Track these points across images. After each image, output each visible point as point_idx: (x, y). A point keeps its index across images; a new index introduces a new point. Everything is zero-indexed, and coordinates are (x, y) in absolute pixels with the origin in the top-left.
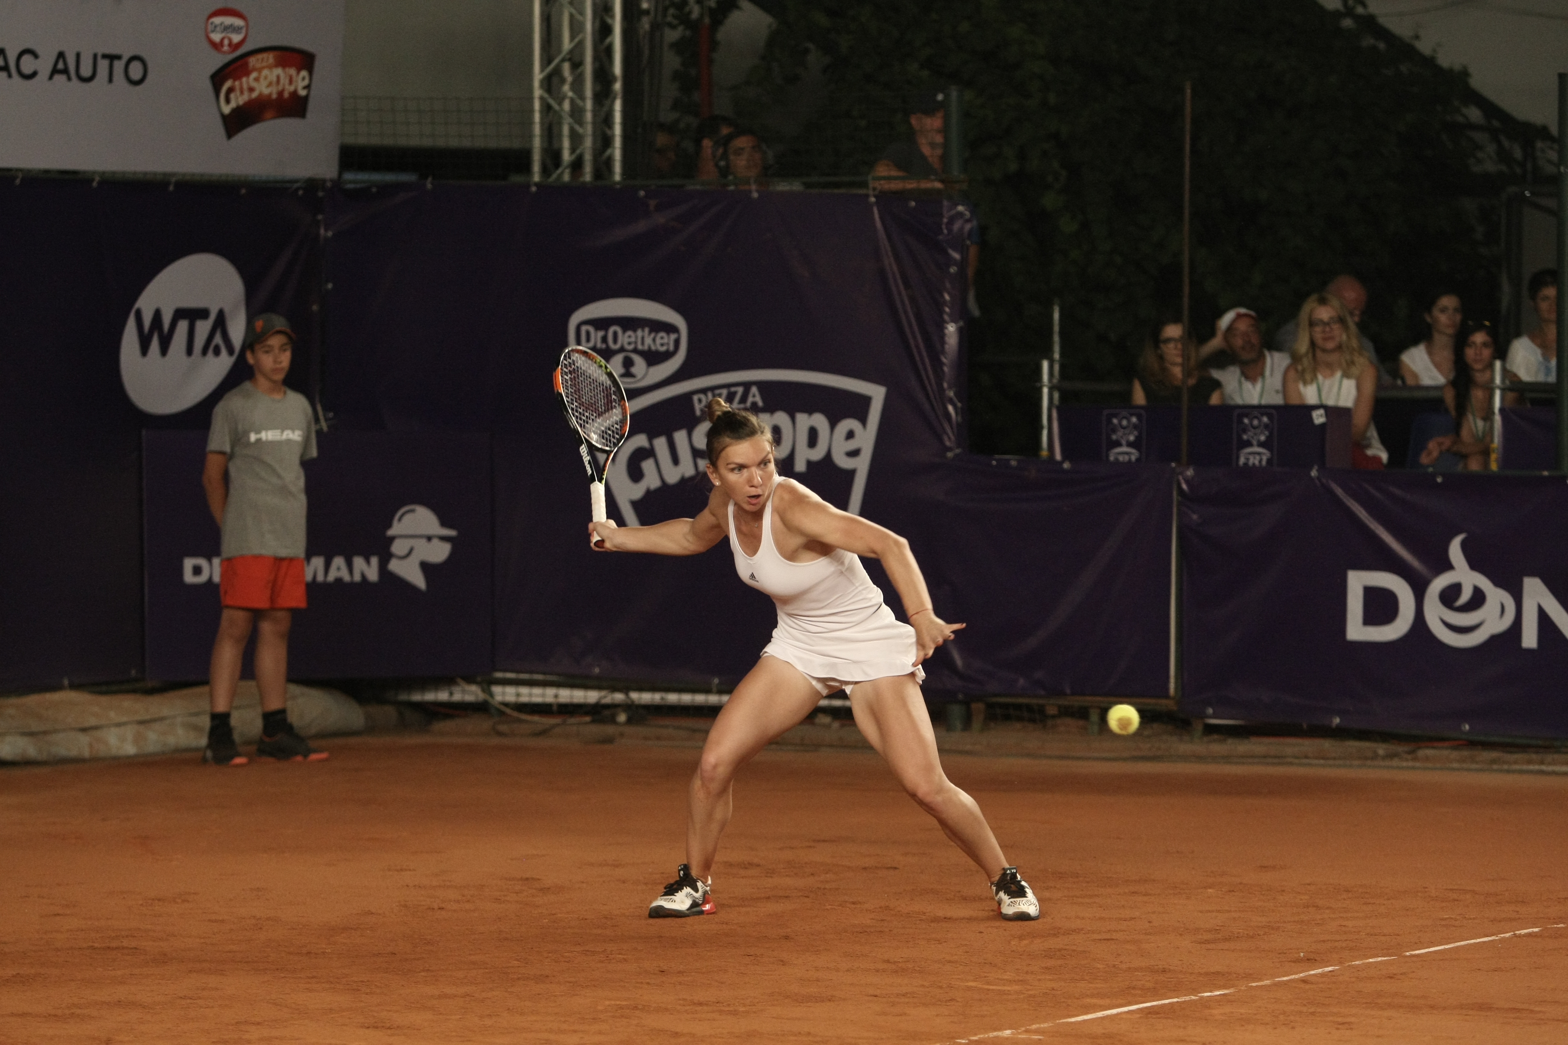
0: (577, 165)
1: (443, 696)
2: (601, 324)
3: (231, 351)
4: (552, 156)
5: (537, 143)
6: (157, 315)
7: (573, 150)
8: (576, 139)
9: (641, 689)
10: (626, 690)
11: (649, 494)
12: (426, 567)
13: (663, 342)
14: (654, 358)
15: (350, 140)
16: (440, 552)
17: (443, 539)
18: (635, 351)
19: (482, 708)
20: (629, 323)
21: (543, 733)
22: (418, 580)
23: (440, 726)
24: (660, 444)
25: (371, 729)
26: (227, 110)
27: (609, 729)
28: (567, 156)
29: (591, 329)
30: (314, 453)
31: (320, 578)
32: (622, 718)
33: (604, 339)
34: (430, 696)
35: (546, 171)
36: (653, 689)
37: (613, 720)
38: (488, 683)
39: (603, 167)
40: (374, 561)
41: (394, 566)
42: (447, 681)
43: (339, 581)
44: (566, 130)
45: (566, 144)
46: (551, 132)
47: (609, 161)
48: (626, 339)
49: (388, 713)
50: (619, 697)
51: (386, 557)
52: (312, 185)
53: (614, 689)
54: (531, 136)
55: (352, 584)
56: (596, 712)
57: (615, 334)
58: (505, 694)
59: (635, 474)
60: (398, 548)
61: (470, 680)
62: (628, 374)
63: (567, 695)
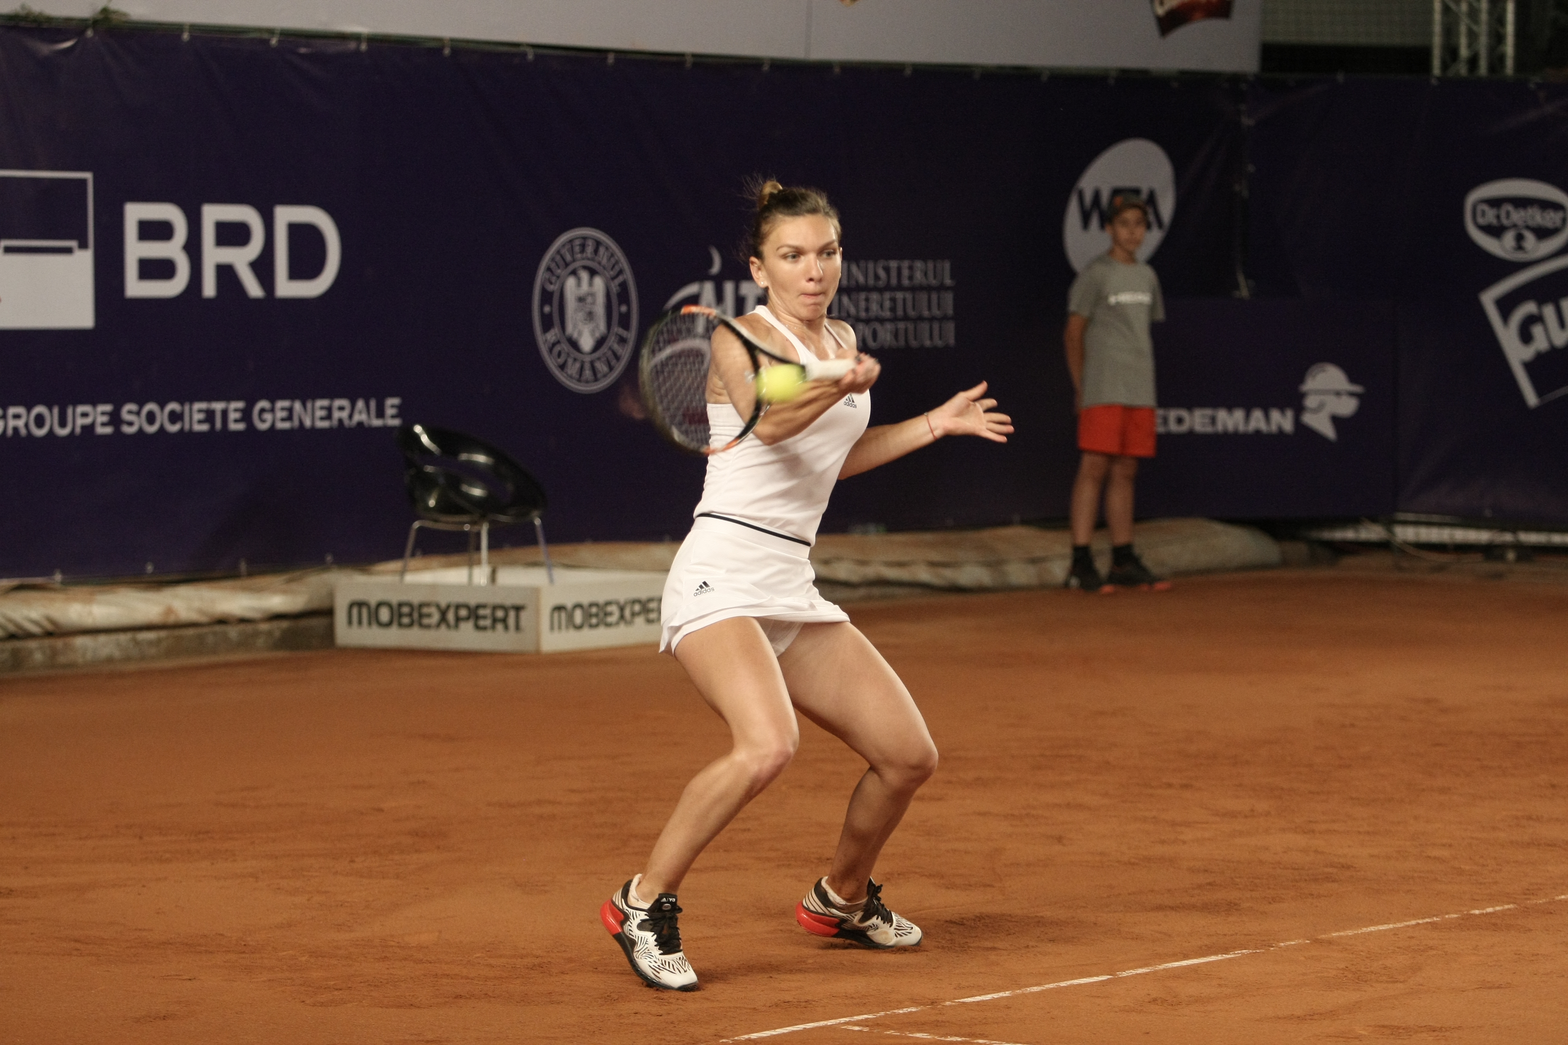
0: (1473, 61)
1: (1349, 534)
2: (1495, 203)
3: (1160, 224)
4: (1451, 52)
5: (1437, 41)
6: (1097, 195)
7: (1470, 45)
8: (1472, 36)
9: (1528, 529)
10: (1514, 530)
11: (1540, 357)
12: (1336, 420)
13: (1550, 219)
14: (1543, 233)
15: (1270, 38)
16: (1347, 407)
17: (1352, 394)
18: (1528, 228)
19: (1384, 546)
20: (1521, 203)
21: (1441, 568)
22: (1328, 430)
23: (1349, 561)
24: (1549, 311)
25: (1285, 563)
26: (1161, 11)
27: (1499, 567)
28: (1464, 52)
29: (1485, 207)
30: (1160, 315)
31: (1241, 428)
32: (1511, 555)
33: (1498, 217)
35: (1445, 66)
36: (1538, 529)
37: (1501, 558)
38: (1390, 523)
39: (1496, 60)
40: (1290, 414)
41: (1308, 419)
42: (1353, 521)
43: (1258, 432)
44: (1463, 29)
45: (1463, 41)
46: (1450, 31)
47: (1502, 58)
48: (1518, 216)
49: (1299, 549)
50: (1508, 537)
51: (1299, 410)
52: (1235, 79)
53: (1503, 529)
54: (1430, 34)
55: (1269, 436)
56: (1489, 551)
57: (1508, 214)
58: (1406, 534)
59: (1526, 337)
60: (1311, 402)
61: (1374, 520)
62: (1520, 247)
63: (1461, 535)
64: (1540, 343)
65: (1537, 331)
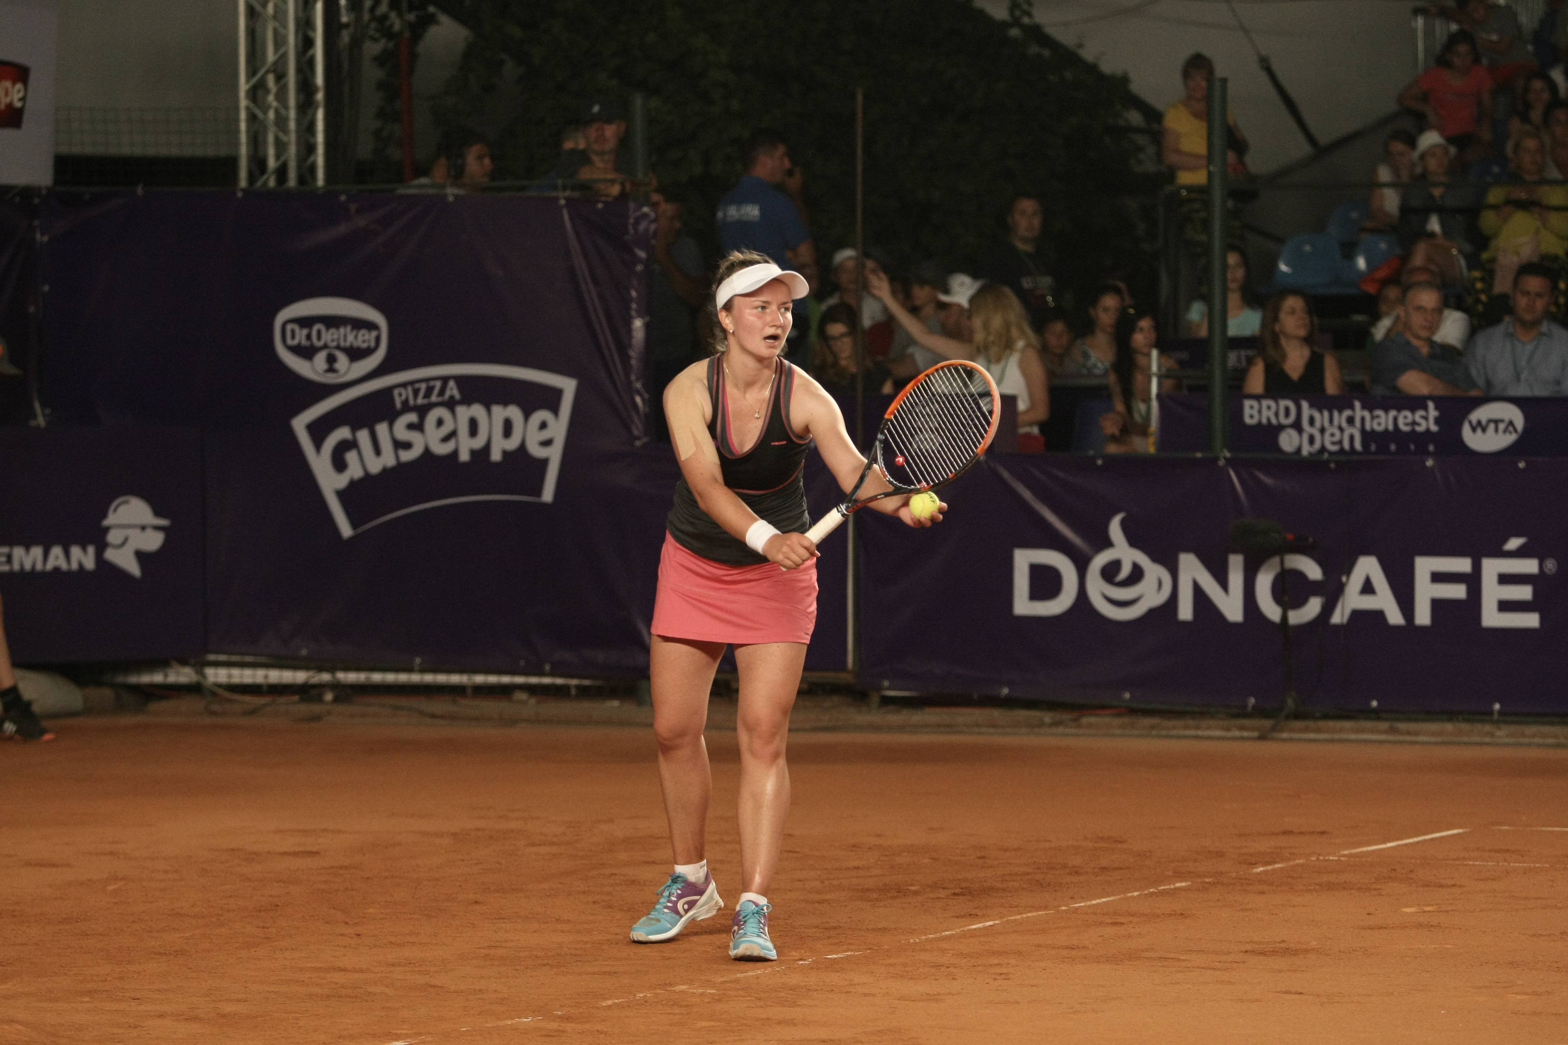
0: (282, 172)
1: (158, 678)
2: (306, 322)
4: (258, 163)
5: (243, 150)
7: (278, 156)
8: (281, 146)
9: (346, 669)
10: (332, 670)
11: (353, 484)
12: (140, 555)
13: (364, 338)
14: (356, 354)
15: (64, 150)
16: (153, 541)
17: (157, 528)
18: (338, 347)
19: (195, 689)
20: (332, 322)
21: (253, 712)
22: (133, 568)
23: (155, 706)
24: (363, 436)
25: (88, 711)
27: (316, 708)
28: (272, 163)
29: (296, 327)
31: (39, 567)
32: (329, 696)
33: (309, 337)
34: (146, 679)
35: (252, 179)
36: (358, 669)
37: (320, 699)
38: (201, 665)
39: (307, 172)
40: (91, 550)
41: (110, 555)
42: (162, 664)
43: (57, 570)
44: (271, 139)
45: (271, 151)
46: (256, 141)
47: (313, 168)
48: (329, 336)
49: (106, 694)
50: (326, 677)
51: (102, 546)
52: (27, 193)
53: (320, 669)
54: (237, 144)
55: (70, 574)
56: (304, 691)
57: (319, 333)
58: (217, 675)
59: (339, 464)
60: (113, 537)
61: (184, 662)
62: (331, 370)
63: (275, 676)
64: (354, 471)
65: (351, 457)
